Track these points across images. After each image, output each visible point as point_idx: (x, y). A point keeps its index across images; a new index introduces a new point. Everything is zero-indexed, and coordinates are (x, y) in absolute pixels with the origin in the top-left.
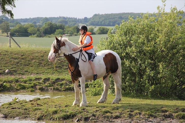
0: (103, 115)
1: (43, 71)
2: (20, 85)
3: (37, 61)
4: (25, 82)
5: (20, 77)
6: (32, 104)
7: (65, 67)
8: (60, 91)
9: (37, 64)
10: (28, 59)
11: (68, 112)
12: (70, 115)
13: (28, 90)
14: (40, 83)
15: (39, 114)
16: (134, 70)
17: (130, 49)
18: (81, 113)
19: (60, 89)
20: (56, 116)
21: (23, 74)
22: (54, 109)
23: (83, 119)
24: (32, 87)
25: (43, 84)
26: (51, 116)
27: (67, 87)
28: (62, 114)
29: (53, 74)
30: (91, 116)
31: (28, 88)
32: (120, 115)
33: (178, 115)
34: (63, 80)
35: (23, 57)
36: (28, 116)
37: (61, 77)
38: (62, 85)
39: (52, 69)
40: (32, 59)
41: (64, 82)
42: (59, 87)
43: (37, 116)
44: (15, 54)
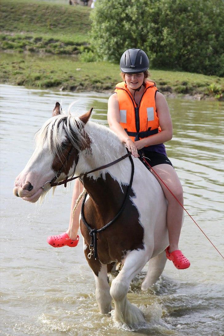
0: (92, 85)
1: (35, 29)
2: (7, 44)
3: (29, 16)
4: (13, 40)
5: (8, 34)
6: (14, 67)
7: (61, 26)
8: (53, 54)
9: (29, 19)
10: (18, 13)
11: (52, 78)
12: (54, 83)
13: (16, 50)
14: (30, 43)
15: (19, 78)
16: (134, 36)
17: (130, 10)
18: (67, 80)
19: (53, 51)
20: (39, 82)
21: (11, 31)
22: (38, 74)
23: (69, 88)
24: (21, 47)
25: (34, 44)
26: (33, 83)
27: (62, 49)
28: (46, 81)
29: (46, 33)
30: (78, 86)
31: (16, 48)
32: (112, 86)
33: (177, 89)
34: (57, 41)
35: (13, 10)
36: (7, 80)
37: (55, 37)
38: (55, 47)
39: (45, 27)
40: (24, 13)
41: (58, 44)
42: (52, 49)
43: (18, 81)
44: (4, 6)
